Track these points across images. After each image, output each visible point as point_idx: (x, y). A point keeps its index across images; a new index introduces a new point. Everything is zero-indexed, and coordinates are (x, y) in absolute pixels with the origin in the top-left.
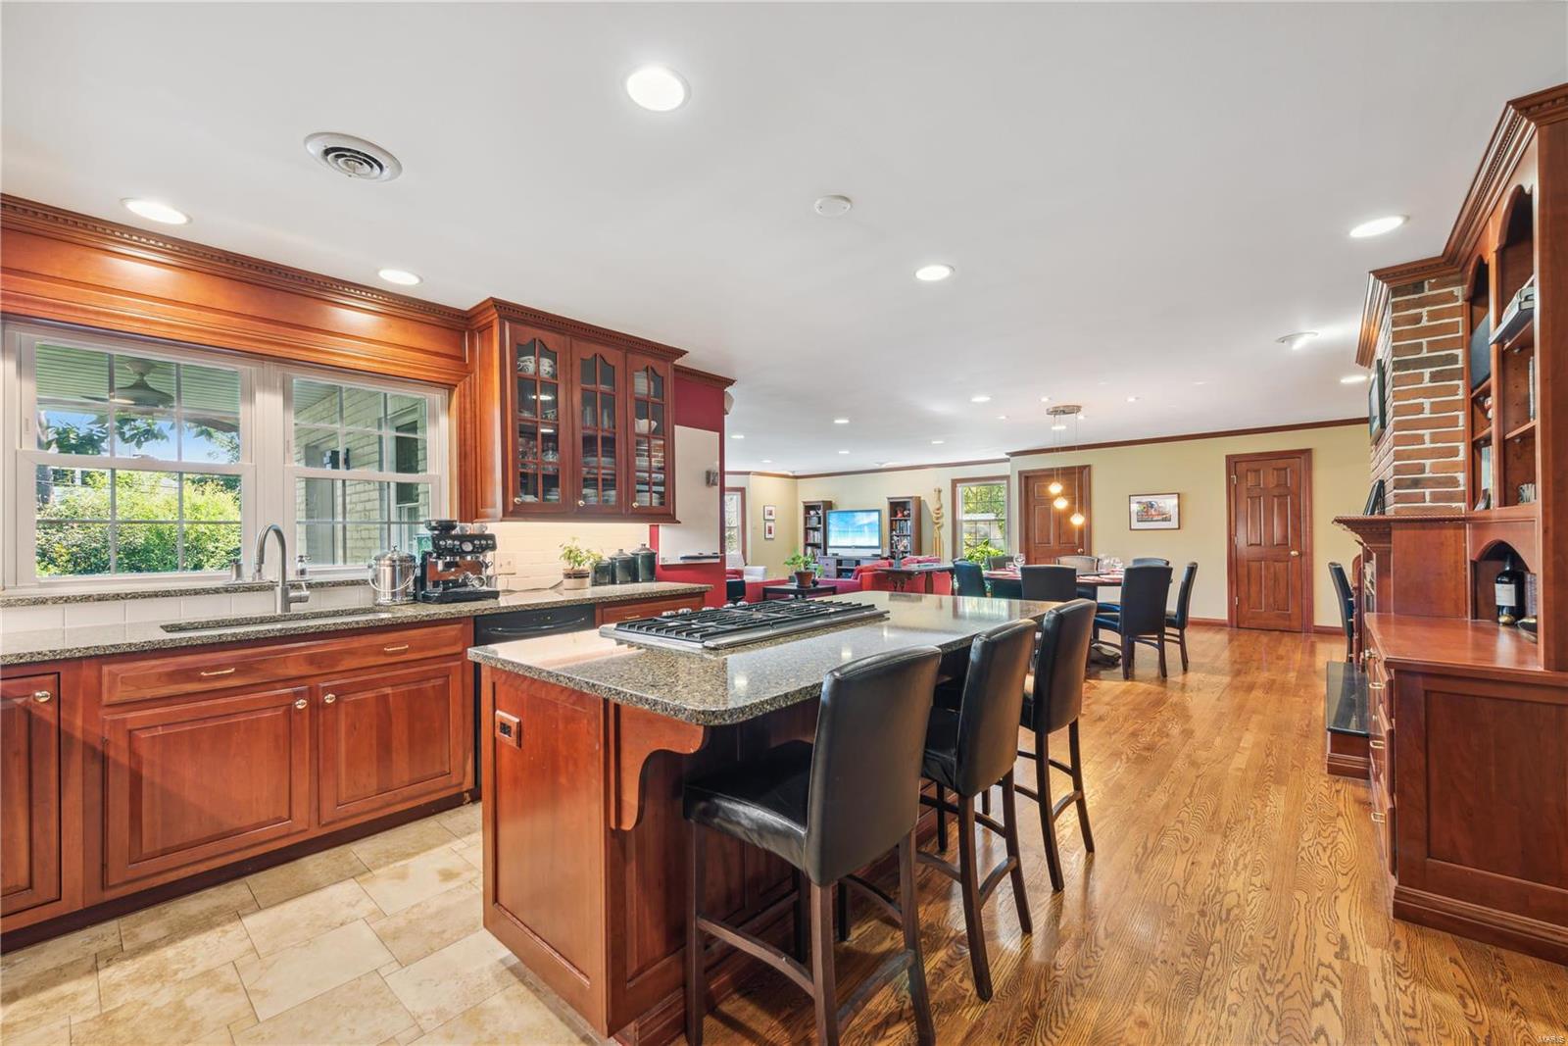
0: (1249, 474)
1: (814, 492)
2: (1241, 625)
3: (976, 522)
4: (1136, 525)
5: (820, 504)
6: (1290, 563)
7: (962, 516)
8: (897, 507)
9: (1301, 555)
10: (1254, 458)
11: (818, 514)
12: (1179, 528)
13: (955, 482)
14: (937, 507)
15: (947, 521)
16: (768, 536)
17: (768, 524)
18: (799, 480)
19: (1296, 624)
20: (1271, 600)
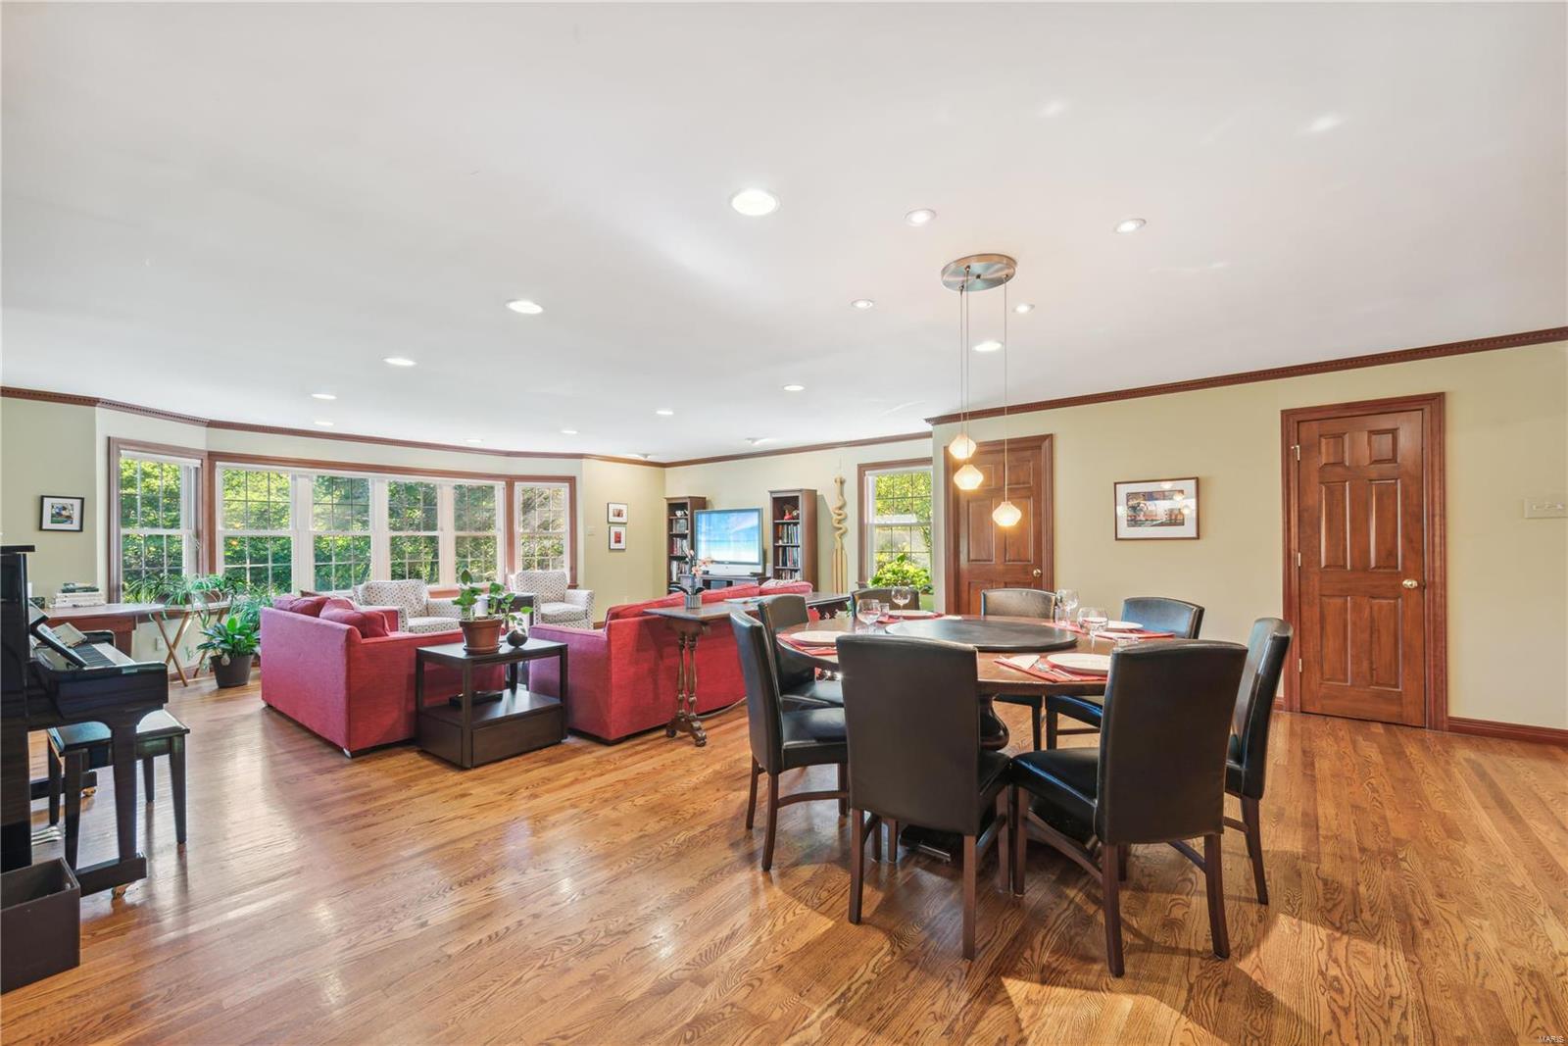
0: (1323, 441)
1: (682, 485)
2: (1309, 708)
3: (890, 527)
4: (1125, 531)
5: (688, 501)
6: (1400, 600)
7: (872, 518)
8: (784, 504)
9: (1422, 587)
10: (1334, 414)
11: (684, 514)
12: (1198, 537)
13: (863, 469)
14: (839, 504)
15: (852, 524)
16: (614, 545)
17: (614, 529)
18: (668, 470)
19: (1412, 713)
20: (1365, 664)
